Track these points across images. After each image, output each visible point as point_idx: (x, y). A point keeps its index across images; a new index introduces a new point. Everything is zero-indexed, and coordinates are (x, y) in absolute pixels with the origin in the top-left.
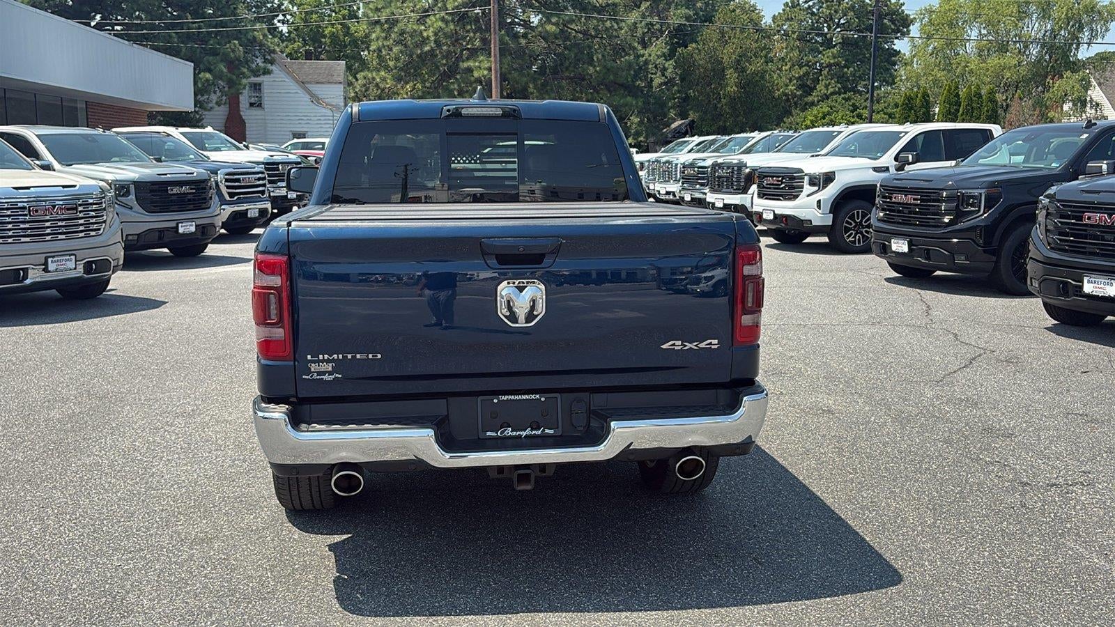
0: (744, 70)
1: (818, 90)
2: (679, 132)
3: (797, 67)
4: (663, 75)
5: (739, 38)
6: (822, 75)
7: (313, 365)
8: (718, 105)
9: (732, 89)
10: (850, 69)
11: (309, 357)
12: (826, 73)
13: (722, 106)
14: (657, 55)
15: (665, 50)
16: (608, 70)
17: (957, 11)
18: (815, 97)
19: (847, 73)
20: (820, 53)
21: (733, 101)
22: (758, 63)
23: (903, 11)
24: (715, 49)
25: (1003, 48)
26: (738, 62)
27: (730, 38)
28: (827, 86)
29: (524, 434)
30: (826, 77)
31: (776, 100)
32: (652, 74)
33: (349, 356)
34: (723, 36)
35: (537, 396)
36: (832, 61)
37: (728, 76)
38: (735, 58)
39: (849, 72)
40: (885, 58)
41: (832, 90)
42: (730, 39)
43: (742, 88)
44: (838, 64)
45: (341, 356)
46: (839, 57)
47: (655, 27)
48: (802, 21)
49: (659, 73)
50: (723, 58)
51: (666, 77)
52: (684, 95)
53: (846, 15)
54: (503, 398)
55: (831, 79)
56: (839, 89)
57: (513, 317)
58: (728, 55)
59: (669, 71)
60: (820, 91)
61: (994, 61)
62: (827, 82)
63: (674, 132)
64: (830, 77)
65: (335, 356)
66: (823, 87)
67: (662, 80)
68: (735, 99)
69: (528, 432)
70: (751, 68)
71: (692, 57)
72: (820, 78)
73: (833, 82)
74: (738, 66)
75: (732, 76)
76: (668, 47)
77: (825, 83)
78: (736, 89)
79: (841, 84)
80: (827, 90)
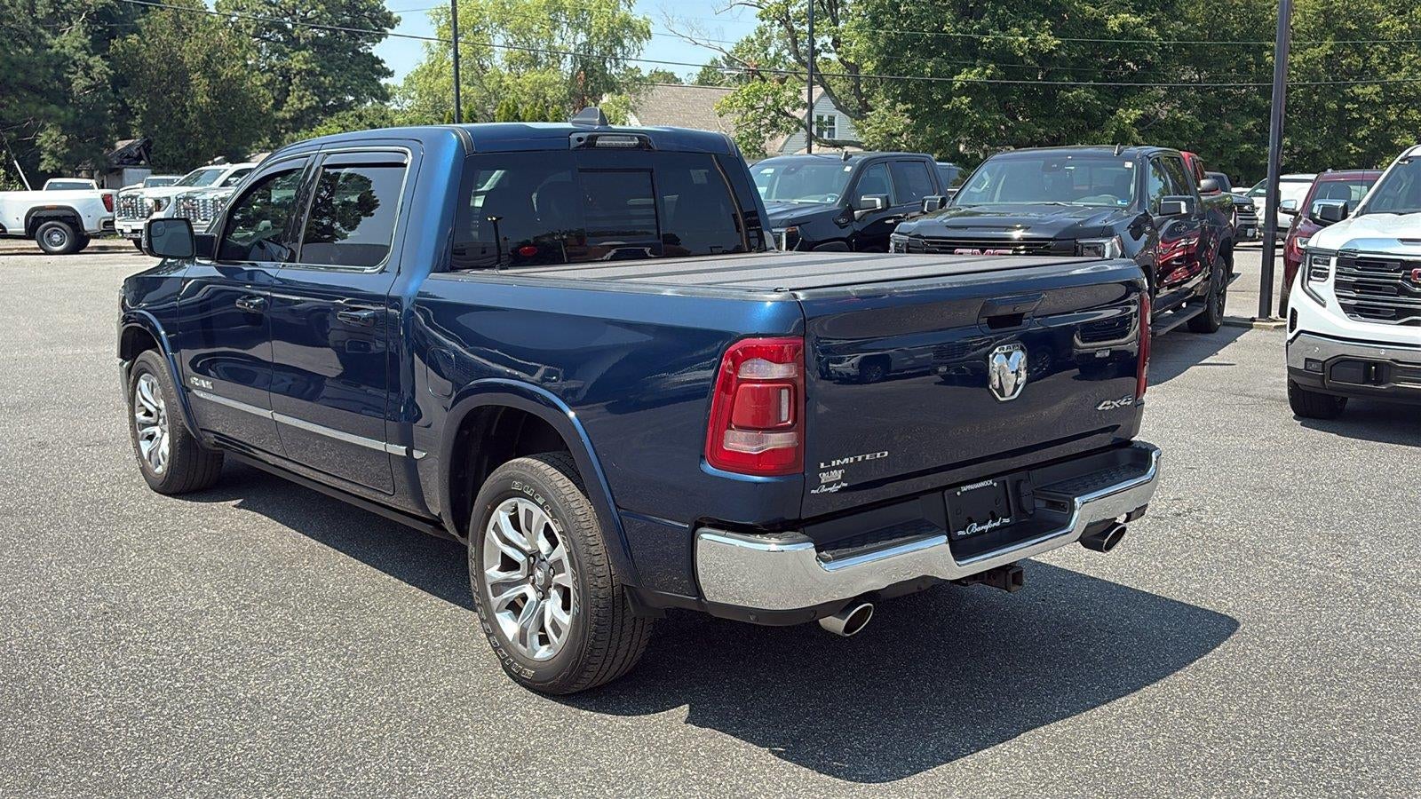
0: (216, 75)
1: (290, 103)
2: (128, 157)
3: (257, 72)
4: (87, 75)
5: (204, 31)
6: (292, 85)
7: (824, 474)
8: (185, 121)
9: (203, 100)
10: (328, 78)
11: (822, 465)
12: (298, 82)
13: (191, 122)
14: (74, 47)
15: (86, 41)
16: (13, 65)
17: (480, 14)
18: (285, 112)
19: (324, 83)
20: (286, 55)
21: (204, 117)
22: (234, 66)
23: (384, 8)
24: (170, 44)
25: (534, 62)
26: (207, 63)
27: (190, 30)
28: (300, 99)
29: (986, 527)
30: (298, 86)
31: (264, 115)
32: (70, 73)
33: (860, 458)
34: (180, 27)
35: (991, 482)
36: (304, 67)
37: (194, 82)
38: (203, 58)
39: (327, 82)
40: (368, 66)
41: (308, 104)
42: (190, 32)
43: (216, 98)
44: (310, 72)
45: (852, 459)
46: (312, 62)
47: (65, 7)
48: (258, 13)
49: (81, 73)
50: (183, 58)
51: (93, 79)
52: (119, 105)
53: (315, 8)
54: (964, 489)
55: (306, 90)
56: (317, 102)
57: (1001, 391)
58: (190, 51)
59: (97, 70)
60: (292, 105)
61: (531, 77)
62: (301, 94)
63: (120, 157)
64: (302, 87)
65: (846, 460)
66: (295, 101)
67: (87, 82)
68: (208, 114)
69: (990, 525)
70: (227, 73)
71: (137, 54)
72: (290, 88)
73: (308, 93)
74: (206, 66)
75: (199, 82)
76: (90, 37)
77: (298, 95)
78: (209, 100)
79: (318, 96)
80: (301, 103)
